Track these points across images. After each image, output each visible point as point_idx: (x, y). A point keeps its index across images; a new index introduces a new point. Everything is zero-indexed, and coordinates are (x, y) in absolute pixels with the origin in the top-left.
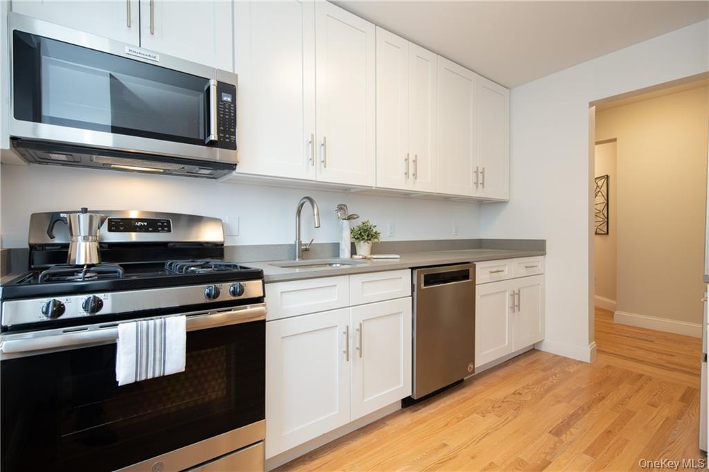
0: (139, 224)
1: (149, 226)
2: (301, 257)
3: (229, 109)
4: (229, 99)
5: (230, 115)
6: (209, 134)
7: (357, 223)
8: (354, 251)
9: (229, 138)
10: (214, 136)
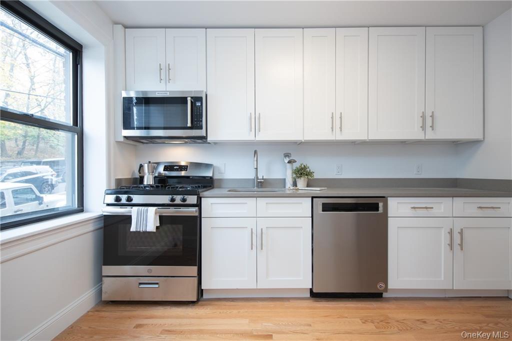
0: (175, 168)
1: (179, 168)
2: (258, 187)
3: (199, 109)
4: (200, 104)
5: (199, 112)
6: (187, 123)
7: (296, 165)
8: (295, 184)
9: (199, 124)
10: (189, 125)
